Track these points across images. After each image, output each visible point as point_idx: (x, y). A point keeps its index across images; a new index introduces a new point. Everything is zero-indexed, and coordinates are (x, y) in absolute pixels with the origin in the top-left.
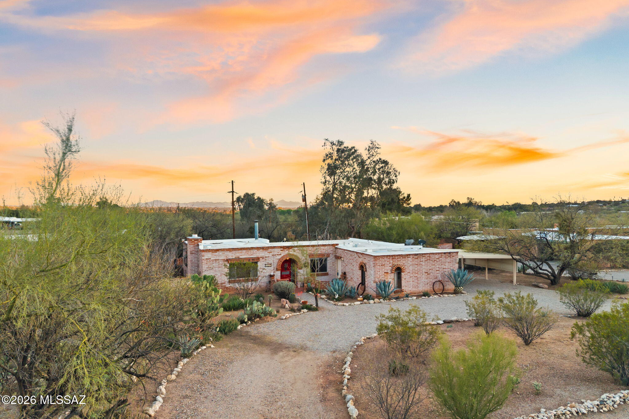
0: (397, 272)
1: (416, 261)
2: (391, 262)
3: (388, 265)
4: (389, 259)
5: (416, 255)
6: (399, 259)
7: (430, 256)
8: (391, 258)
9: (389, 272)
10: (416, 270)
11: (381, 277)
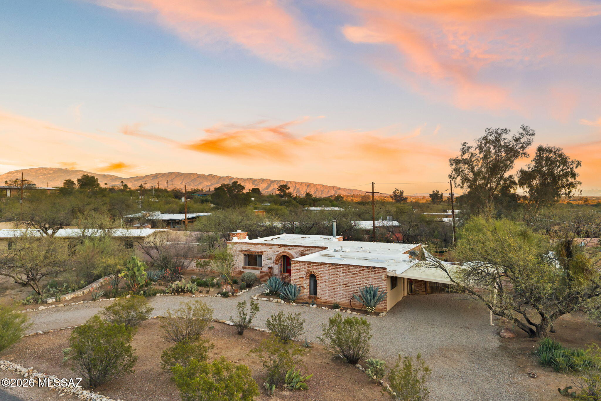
0: (312, 279)
1: (333, 271)
2: (307, 268)
3: (303, 270)
4: (304, 264)
5: (333, 265)
6: (314, 267)
7: (349, 268)
8: (306, 264)
9: (304, 277)
10: (333, 279)
11: (296, 281)
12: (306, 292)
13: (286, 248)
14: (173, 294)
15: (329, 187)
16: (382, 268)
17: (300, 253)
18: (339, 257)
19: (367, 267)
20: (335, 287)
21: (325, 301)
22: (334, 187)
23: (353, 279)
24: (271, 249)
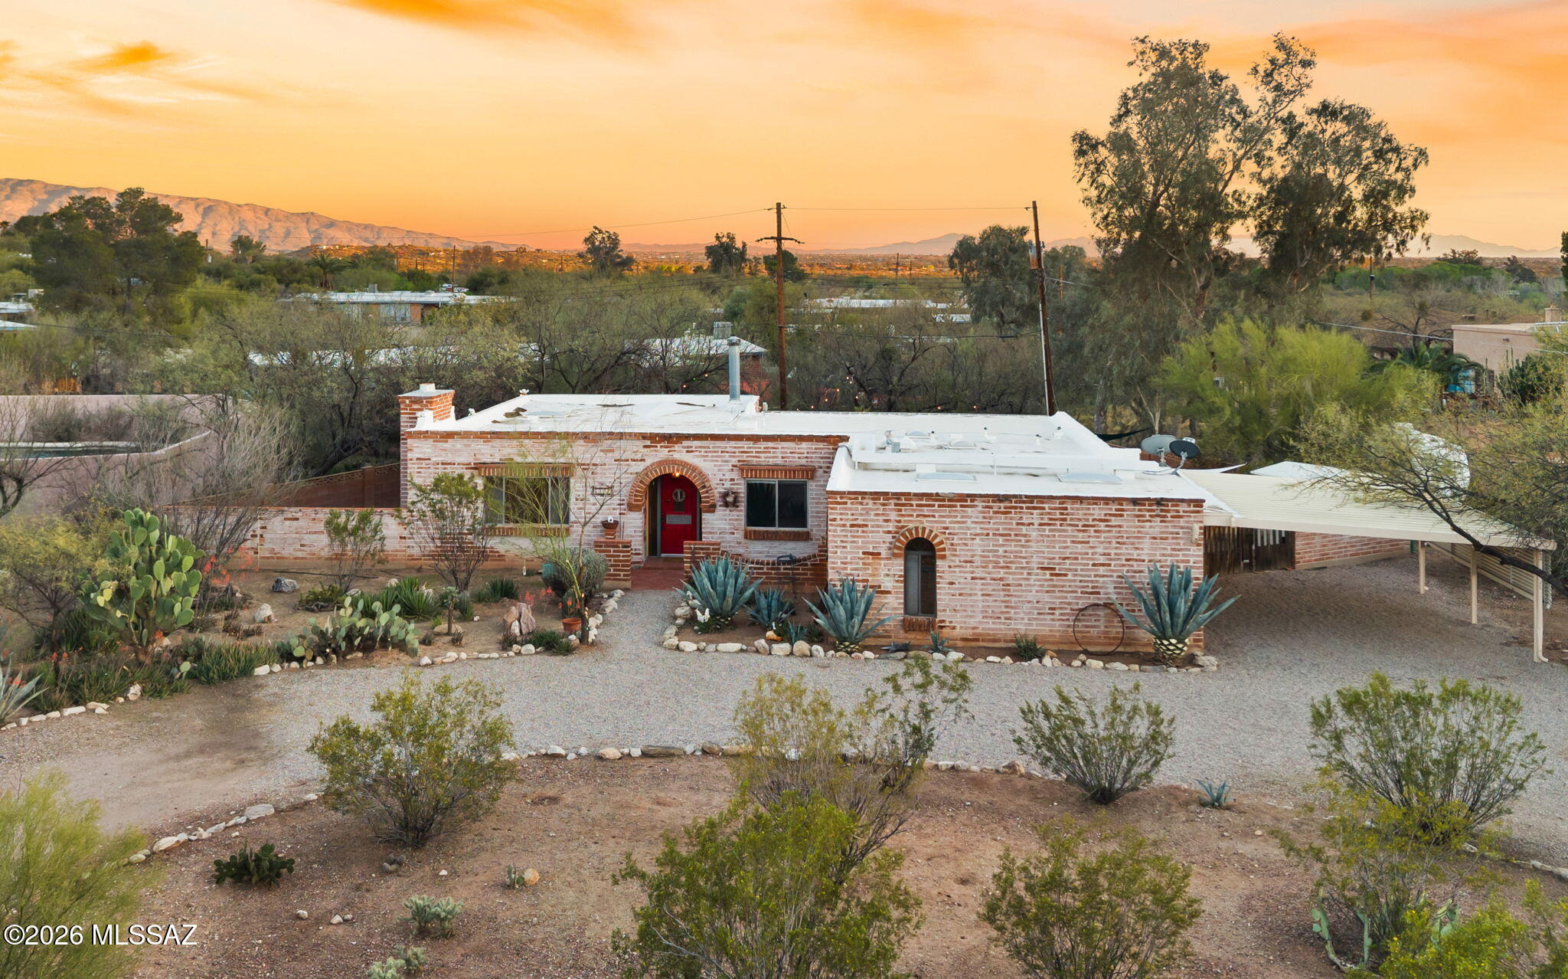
0: (916, 557)
1: (999, 523)
2: (893, 516)
3: (878, 526)
4: (883, 505)
5: (1001, 501)
6: (926, 511)
7: (1066, 509)
8: (892, 502)
9: (884, 553)
10: (1001, 552)
11: (849, 566)
12: (892, 606)
13: (677, 447)
14: (319, 660)
15: (289, 216)
16: (1189, 501)
17: (734, 461)
18: (932, 470)
19: (1135, 502)
20: (1010, 579)
21: (969, 633)
22: (307, 217)
23: (1080, 548)
24: (610, 455)
